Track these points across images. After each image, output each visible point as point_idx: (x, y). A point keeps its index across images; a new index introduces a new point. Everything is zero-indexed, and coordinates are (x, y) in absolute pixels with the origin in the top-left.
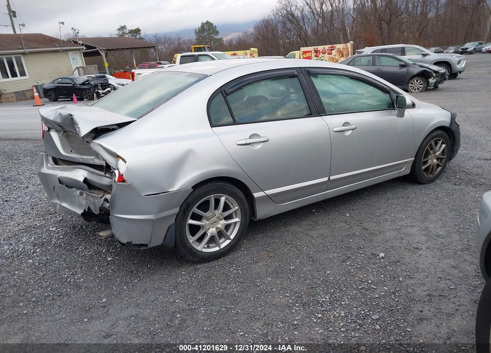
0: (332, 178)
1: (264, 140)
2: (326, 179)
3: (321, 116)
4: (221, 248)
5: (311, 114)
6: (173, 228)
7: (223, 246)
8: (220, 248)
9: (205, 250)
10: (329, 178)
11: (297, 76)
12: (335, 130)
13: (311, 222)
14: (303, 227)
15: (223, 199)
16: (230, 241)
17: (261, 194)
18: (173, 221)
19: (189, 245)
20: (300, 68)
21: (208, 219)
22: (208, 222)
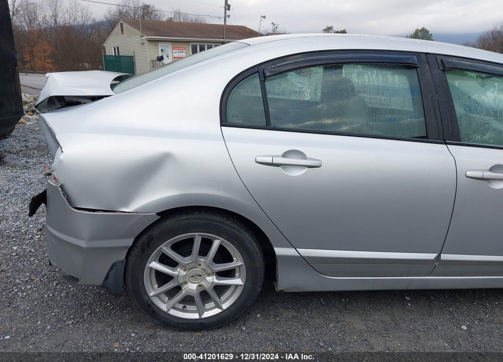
0: (444, 257)
1: (310, 165)
2: (432, 256)
3: (446, 144)
4: (203, 316)
5: (426, 137)
6: (121, 268)
7: (207, 314)
8: (200, 315)
9: (173, 312)
10: (439, 256)
11: (416, 68)
12: (469, 174)
13: (388, 319)
14: (370, 323)
15: (216, 244)
16: (220, 311)
17: (290, 252)
18: (122, 256)
19: (146, 298)
20: (426, 54)
21: (185, 268)
22: (184, 273)
